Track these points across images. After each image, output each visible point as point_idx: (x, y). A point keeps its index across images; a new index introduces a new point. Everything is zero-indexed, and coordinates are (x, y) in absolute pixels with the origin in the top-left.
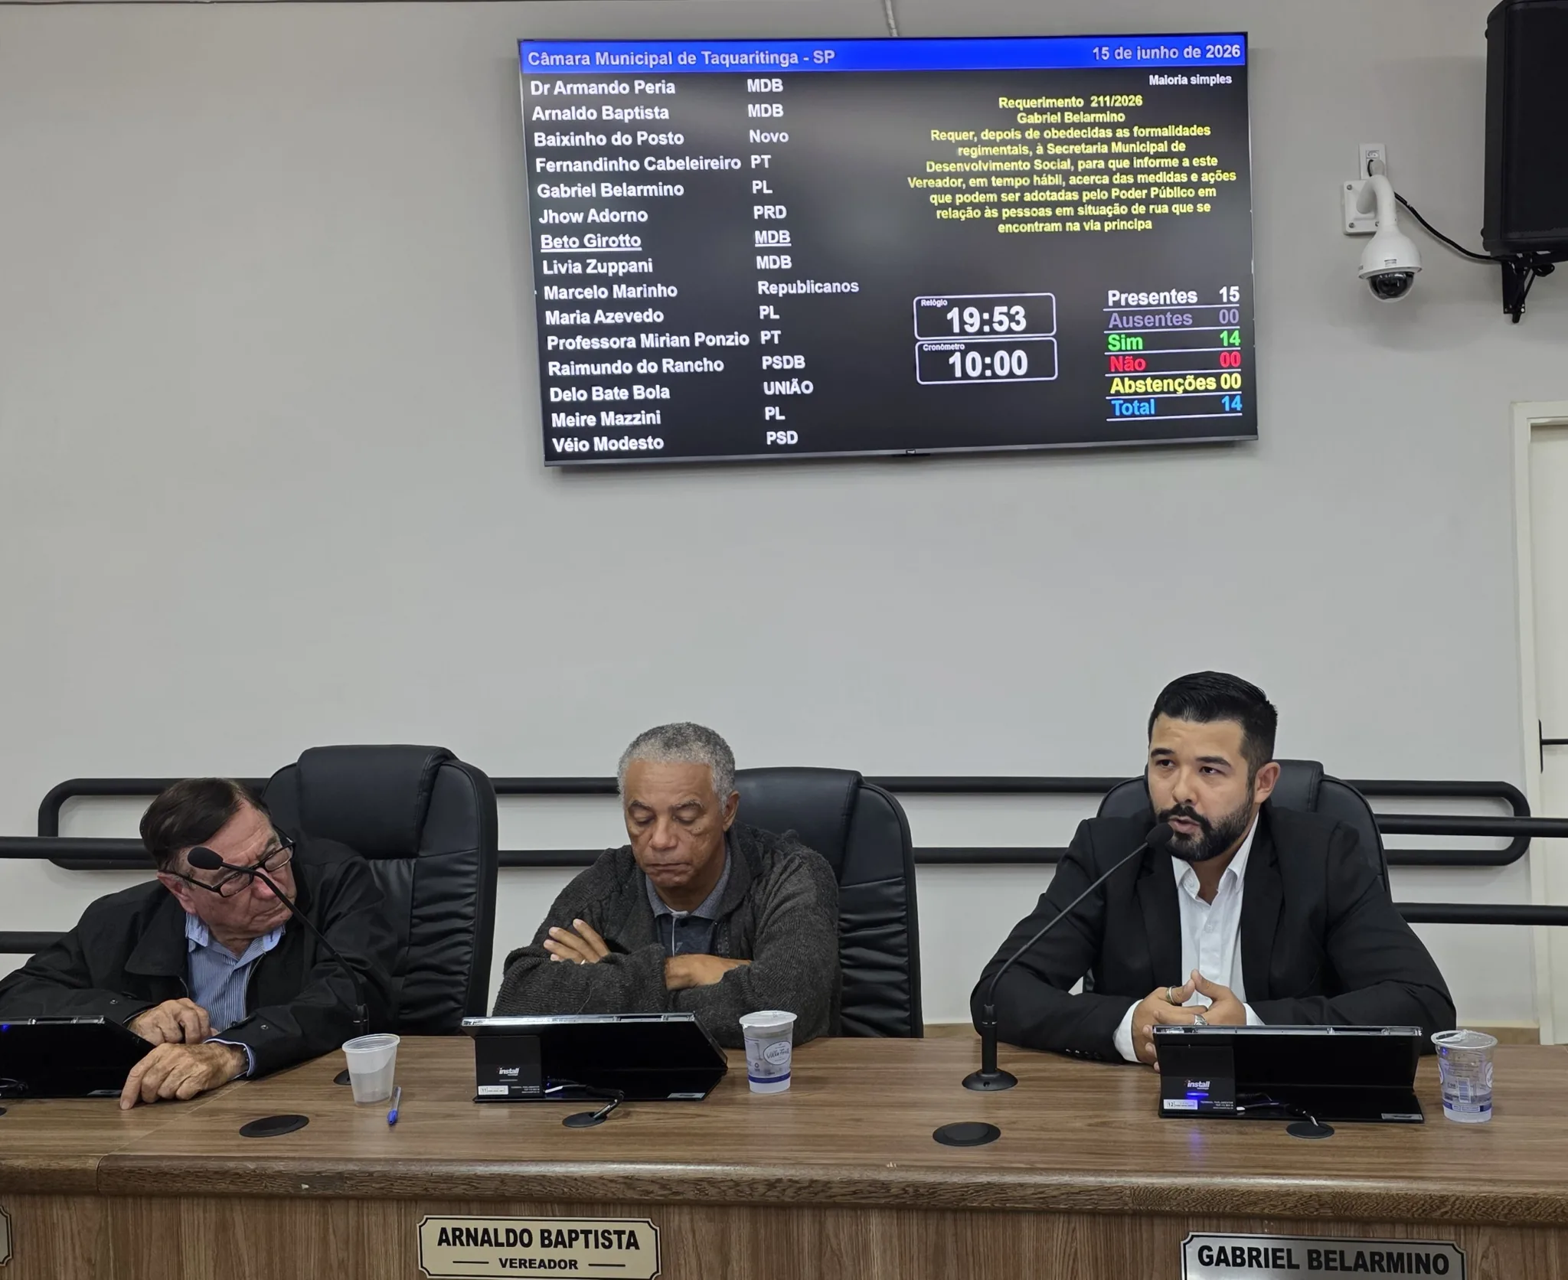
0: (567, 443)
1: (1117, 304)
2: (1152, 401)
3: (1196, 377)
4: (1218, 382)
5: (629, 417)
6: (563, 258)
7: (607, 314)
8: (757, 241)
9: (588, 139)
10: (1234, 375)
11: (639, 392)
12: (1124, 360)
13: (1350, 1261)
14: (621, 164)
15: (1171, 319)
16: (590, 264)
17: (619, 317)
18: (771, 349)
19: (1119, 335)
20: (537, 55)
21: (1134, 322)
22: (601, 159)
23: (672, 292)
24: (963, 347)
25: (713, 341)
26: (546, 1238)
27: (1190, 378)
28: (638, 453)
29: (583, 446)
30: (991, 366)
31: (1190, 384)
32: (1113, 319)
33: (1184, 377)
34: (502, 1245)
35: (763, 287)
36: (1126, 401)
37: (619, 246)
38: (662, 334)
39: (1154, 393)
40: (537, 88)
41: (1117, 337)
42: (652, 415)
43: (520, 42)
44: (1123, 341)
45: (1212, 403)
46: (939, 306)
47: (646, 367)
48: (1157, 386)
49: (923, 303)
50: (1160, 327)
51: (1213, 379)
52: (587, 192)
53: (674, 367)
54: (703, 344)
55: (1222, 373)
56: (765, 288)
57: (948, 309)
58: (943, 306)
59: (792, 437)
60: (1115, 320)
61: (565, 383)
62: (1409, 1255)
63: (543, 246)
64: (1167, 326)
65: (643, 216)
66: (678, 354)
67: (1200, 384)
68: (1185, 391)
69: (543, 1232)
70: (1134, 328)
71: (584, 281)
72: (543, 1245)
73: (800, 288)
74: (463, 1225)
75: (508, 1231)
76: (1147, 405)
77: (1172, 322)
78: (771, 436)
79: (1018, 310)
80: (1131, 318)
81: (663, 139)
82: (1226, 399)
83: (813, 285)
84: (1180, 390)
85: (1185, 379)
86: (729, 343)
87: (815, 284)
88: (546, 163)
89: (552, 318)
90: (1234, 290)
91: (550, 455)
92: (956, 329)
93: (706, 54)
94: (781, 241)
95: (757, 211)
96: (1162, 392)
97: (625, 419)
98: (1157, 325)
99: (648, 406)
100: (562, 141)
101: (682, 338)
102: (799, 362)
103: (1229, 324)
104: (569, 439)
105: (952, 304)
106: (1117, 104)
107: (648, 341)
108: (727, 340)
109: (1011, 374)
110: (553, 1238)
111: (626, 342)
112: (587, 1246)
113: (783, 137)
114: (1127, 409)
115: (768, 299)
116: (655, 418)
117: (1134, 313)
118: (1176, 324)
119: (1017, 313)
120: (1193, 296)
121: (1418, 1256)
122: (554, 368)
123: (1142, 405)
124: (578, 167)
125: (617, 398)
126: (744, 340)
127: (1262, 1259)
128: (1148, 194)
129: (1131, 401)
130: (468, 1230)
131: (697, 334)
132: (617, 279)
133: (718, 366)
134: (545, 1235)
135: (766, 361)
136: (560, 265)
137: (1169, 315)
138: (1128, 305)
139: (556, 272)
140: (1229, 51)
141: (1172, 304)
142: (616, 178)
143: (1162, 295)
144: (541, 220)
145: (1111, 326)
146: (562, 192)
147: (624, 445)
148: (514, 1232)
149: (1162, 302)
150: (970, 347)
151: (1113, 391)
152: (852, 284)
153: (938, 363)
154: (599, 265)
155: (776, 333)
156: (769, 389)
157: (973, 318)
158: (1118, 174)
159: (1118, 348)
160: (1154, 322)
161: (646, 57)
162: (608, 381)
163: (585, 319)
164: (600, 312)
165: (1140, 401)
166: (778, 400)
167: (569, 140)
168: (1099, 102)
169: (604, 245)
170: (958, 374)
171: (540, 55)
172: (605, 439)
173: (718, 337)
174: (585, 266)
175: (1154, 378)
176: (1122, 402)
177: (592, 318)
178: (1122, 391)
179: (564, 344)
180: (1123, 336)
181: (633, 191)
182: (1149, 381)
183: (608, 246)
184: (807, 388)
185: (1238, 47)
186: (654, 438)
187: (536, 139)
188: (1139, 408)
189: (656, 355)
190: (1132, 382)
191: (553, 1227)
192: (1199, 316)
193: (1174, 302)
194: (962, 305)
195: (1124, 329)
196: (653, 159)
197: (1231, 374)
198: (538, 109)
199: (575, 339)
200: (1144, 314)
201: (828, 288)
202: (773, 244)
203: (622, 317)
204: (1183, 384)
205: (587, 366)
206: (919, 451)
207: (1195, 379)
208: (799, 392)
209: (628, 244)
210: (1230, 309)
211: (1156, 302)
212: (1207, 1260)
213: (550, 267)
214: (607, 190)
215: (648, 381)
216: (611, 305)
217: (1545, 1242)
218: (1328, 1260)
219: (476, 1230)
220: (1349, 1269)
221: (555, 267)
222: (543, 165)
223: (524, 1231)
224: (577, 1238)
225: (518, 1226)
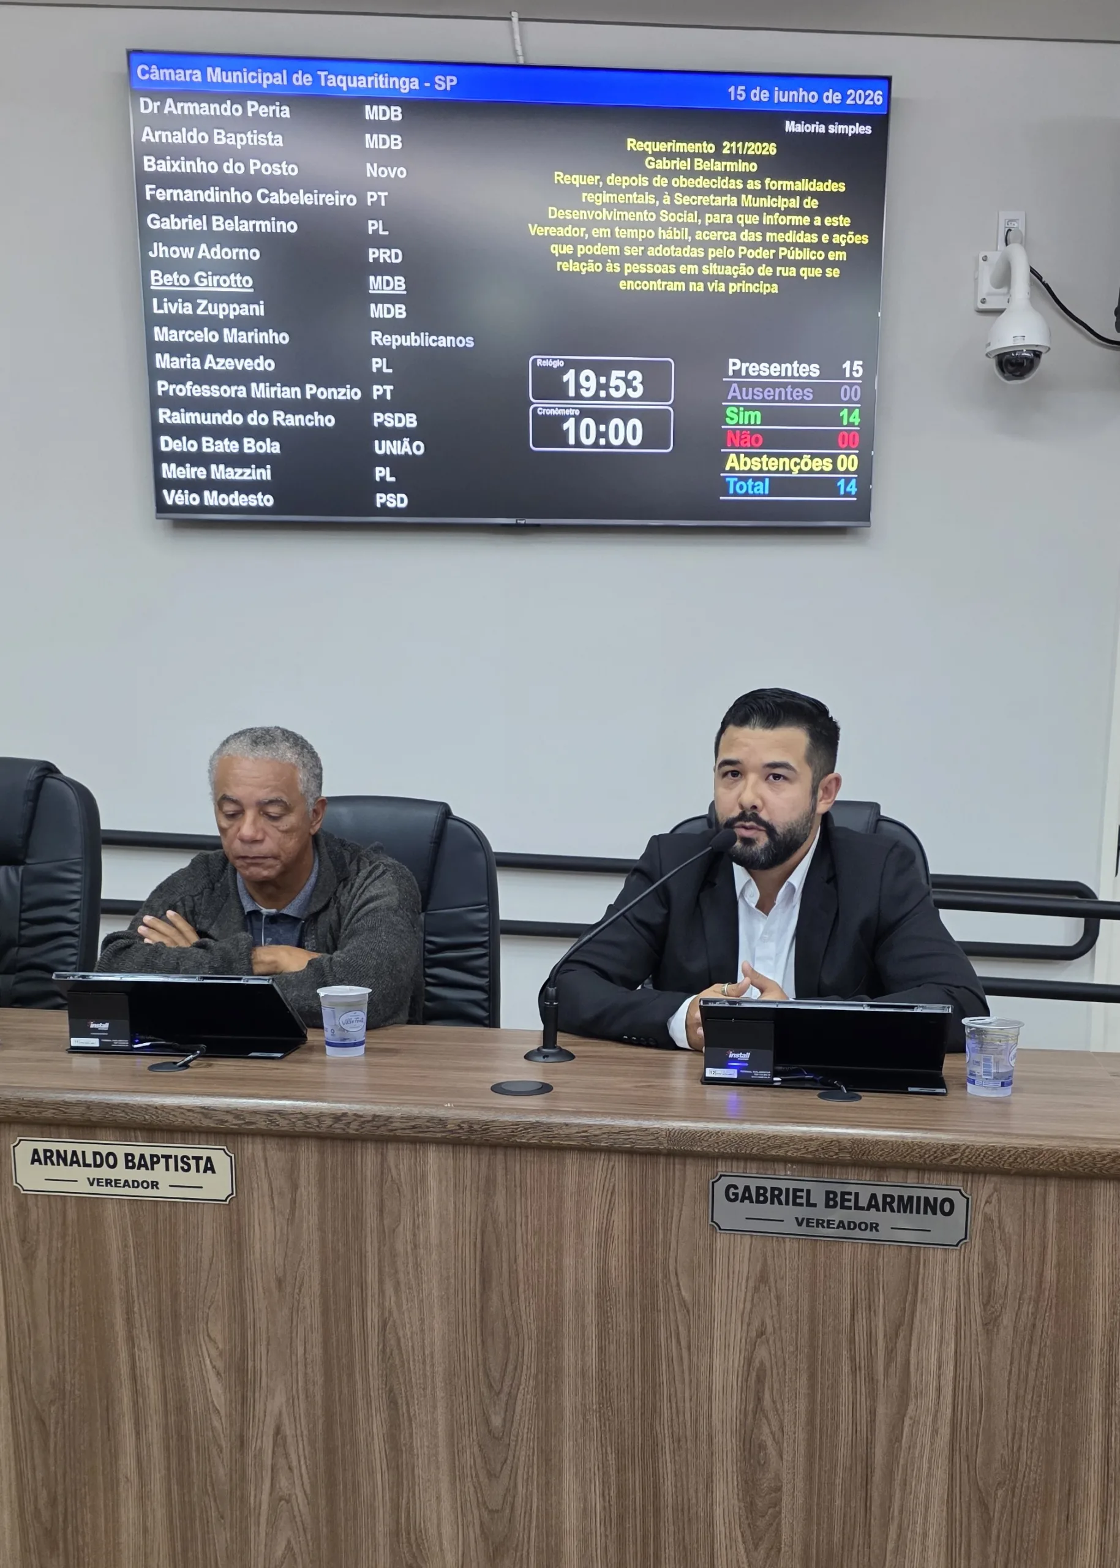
0: (177, 496)
1: (737, 373)
2: (767, 481)
3: (813, 456)
4: (834, 464)
5: (239, 471)
6: (173, 297)
7: (218, 360)
8: (371, 287)
9: (198, 166)
10: (852, 457)
11: (250, 445)
12: (741, 434)
13: (863, 1202)
14: (232, 196)
15: (792, 392)
16: (200, 304)
17: (227, 364)
18: (383, 406)
19: (738, 407)
20: (147, 68)
21: (753, 394)
22: (212, 188)
23: (283, 338)
24: (577, 413)
25: (325, 393)
26: (130, 1162)
27: (806, 458)
28: (248, 510)
29: (194, 500)
30: (605, 435)
31: (806, 464)
32: (732, 390)
33: (800, 456)
34: (89, 1166)
35: (376, 337)
36: (740, 479)
37: (230, 286)
38: (273, 385)
39: (769, 472)
40: (146, 106)
41: (736, 410)
42: (263, 470)
43: (130, 53)
44: (741, 414)
45: (827, 485)
46: (555, 367)
47: (255, 419)
48: (773, 464)
49: (539, 363)
50: (780, 401)
51: (830, 460)
52: (196, 224)
53: (285, 420)
54: (314, 396)
55: (840, 454)
56: (378, 339)
57: (564, 370)
58: (559, 367)
59: (402, 501)
60: (734, 391)
61: (176, 432)
62: (919, 1198)
63: (153, 282)
64: (786, 401)
65: (255, 255)
66: (290, 407)
67: (817, 464)
68: (800, 471)
69: (127, 1155)
70: (753, 400)
71: (194, 322)
72: (127, 1167)
73: (412, 340)
74: (54, 1147)
75: (95, 1154)
76: (761, 484)
77: (792, 396)
78: (380, 499)
79: (636, 375)
80: (750, 389)
81: (276, 170)
82: (842, 483)
83: (427, 338)
84: (796, 470)
85: (801, 458)
86: (341, 397)
87: (429, 336)
88: (155, 190)
89: (163, 361)
90: (858, 363)
91: (162, 507)
92: (572, 393)
93: (323, 74)
94: (396, 288)
95: (373, 254)
96: (777, 471)
97: (235, 473)
98: (777, 398)
99: (259, 460)
100: (172, 166)
101: (293, 390)
102: (410, 420)
103: (850, 401)
104: (180, 491)
105: (569, 365)
106: (750, 152)
107: (260, 391)
108: (338, 393)
109: (625, 444)
110: (136, 1161)
111: (236, 391)
112: (167, 1169)
113: (401, 172)
114: (741, 487)
115: (382, 351)
116: (265, 474)
117: (754, 385)
118: (795, 398)
119: (635, 378)
120: (814, 370)
121: (927, 1199)
122: (164, 415)
123: (756, 484)
124: (189, 196)
125: (228, 451)
126: (355, 394)
127: (783, 1198)
128: (776, 255)
129: (746, 479)
130: (58, 1151)
131: (308, 386)
132: (228, 323)
133: (330, 421)
134: (129, 1158)
135: (378, 418)
136: (170, 304)
137: (789, 389)
138: (748, 375)
139: (166, 312)
140: (870, 98)
141: (793, 377)
142: (227, 210)
143: (784, 366)
144: (150, 254)
145: (729, 398)
146: (171, 223)
147: (234, 500)
148: (100, 1154)
149: (783, 374)
150: (585, 413)
151: (727, 468)
152: (468, 338)
153: (551, 429)
154: (210, 306)
155: (389, 388)
156: (380, 448)
157: (589, 381)
158: (747, 231)
159: (735, 422)
160: (774, 396)
161: (260, 75)
162: (219, 432)
163: (196, 364)
164: (210, 357)
165: (755, 479)
166: (386, 460)
167: (180, 166)
168: (731, 149)
169: (215, 284)
170: (572, 441)
171: (150, 68)
172: (215, 493)
173: (330, 390)
174: (195, 307)
175: (770, 455)
176: (736, 479)
177: (202, 363)
178: (737, 468)
179: (174, 390)
180: (742, 409)
181: (246, 226)
182: (765, 457)
183: (219, 285)
184: (418, 448)
185: (881, 93)
186: (264, 494)
187: (146, 164)
188: (753, 487)
189: (266, 406)
190: (747, 459)
191: (137, 1151)
192: (821, 392)
193: (796, 375)
194: (579, 367)
195: (743, 400)
196: (266, 192)
197: (848, 455)
198: (147, 129)
199: (185, 384)
200: (763, 386)
201: (444, 342)
202: (387, 291)
203: (233, 364)
204: (799, 464)
205: (197, 414)
206: (529, 521)
207: (812, 459)
208: (410, 453)
209: (240, 286)
210: (851, 385)
211: (777, 374)
212: (733, 1197)
213: (160, 307)
214: (219, 223)
215: (259, 433)
216: (222, 350)
217: (1045, 1190)
218: (843, 1200)
219: (65, 1152)
220: (862, 1208)
221: (165, 305)
222: (153, 192)
223: (109, 1154)
224: (158, 1162)
225: (104, 1150)
